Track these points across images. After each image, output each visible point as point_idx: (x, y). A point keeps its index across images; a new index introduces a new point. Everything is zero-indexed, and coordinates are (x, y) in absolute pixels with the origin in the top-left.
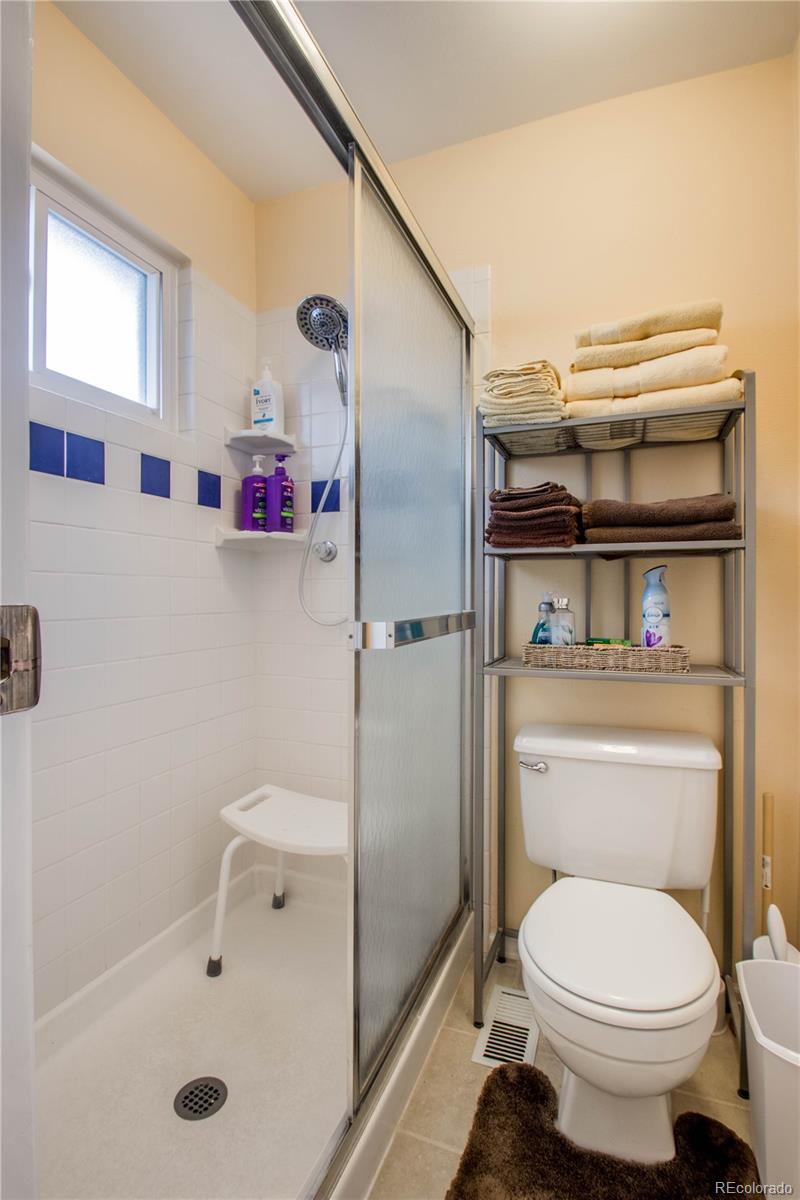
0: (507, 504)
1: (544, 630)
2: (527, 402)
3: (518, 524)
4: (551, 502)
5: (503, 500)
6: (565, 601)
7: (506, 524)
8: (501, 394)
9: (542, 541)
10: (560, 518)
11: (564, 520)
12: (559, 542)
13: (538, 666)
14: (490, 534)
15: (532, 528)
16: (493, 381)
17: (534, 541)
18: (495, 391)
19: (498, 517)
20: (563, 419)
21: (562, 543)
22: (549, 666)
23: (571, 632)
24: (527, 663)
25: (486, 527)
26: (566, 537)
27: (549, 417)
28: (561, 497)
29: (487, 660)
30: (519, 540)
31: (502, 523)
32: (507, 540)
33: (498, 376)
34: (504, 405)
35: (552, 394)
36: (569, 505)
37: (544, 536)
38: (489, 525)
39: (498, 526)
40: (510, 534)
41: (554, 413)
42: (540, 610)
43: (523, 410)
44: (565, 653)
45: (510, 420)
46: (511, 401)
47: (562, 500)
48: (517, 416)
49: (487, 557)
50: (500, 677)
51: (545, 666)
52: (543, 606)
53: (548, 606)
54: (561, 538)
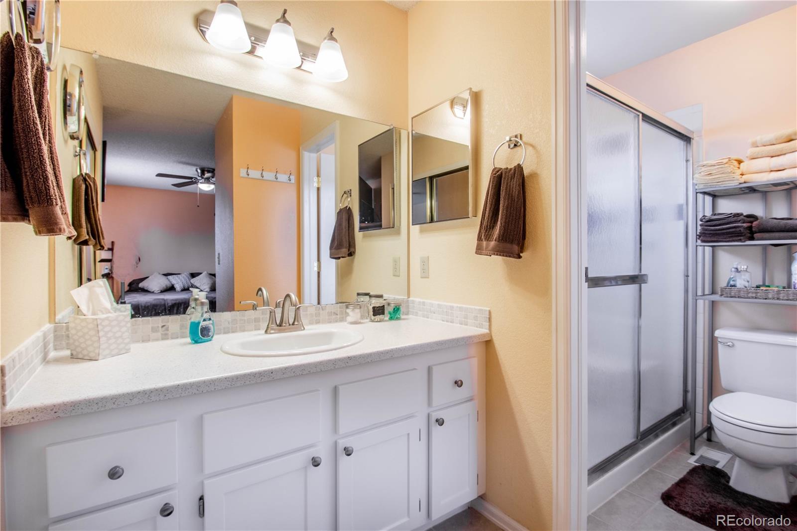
0: (709, 223)
1: (733, 281)
2: (719, 177)
3: (714, 232)
4: (733, 222)
5: (707, 221)
6: (745, 267)
7: (709, 232)
8: (706, 175)
9: (728, 240)
10: (738, 229)
11: (740, 230)
12: (738, 240)
13: (728, 297)
14: (700, 236)
15: (723, 234)
16: (701, 169)
17: (724, 240)
18: (702, 174)
19: (703, 229)
20: (740, 184)
21: (740, 240)
22: (735, 297)
23: (748, 282)
24: (721, 295)
25: (698, 234)
26: (742, 238)
27: (732, 183)
28: (739, 220)
29: (700, 293)
30: (715, 239)
31: (706, 232)
32: (709, 239)
33: (704, 166)
34: (706, 179)
35: (734, 173)
36: (743, 223)
37: (730, 237)
38: (700, 233)
39: (704, 233)
40: (711, 237)
41: (735, 182)
42: (731, 271)
43: (717, 181)
44: (744, 291)
45: (710, 185)
46: (711, 177)
47: (739, 221)
48: (714, 184)
49: (698, 247)
50: (709, 301)
51: (732, 297)
52: (733, 269)
53: (736, 270)
54: (739, 238)
